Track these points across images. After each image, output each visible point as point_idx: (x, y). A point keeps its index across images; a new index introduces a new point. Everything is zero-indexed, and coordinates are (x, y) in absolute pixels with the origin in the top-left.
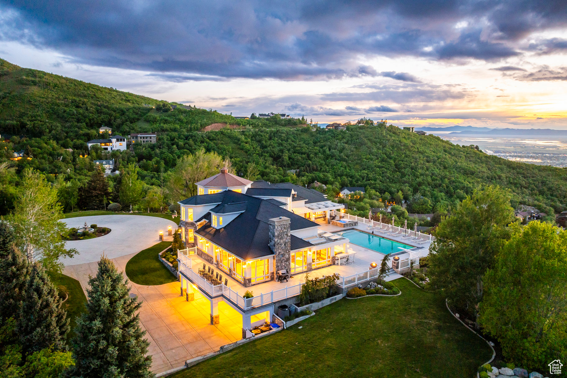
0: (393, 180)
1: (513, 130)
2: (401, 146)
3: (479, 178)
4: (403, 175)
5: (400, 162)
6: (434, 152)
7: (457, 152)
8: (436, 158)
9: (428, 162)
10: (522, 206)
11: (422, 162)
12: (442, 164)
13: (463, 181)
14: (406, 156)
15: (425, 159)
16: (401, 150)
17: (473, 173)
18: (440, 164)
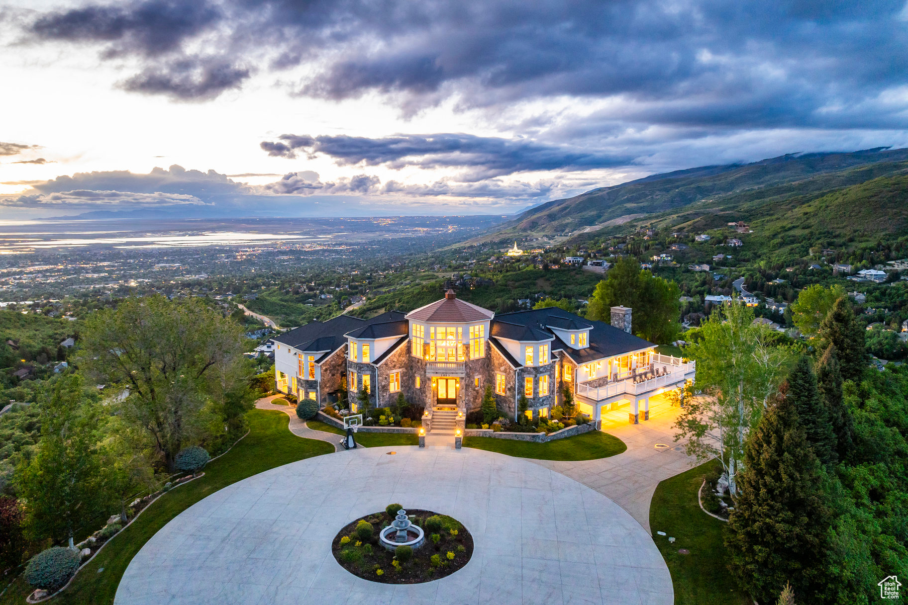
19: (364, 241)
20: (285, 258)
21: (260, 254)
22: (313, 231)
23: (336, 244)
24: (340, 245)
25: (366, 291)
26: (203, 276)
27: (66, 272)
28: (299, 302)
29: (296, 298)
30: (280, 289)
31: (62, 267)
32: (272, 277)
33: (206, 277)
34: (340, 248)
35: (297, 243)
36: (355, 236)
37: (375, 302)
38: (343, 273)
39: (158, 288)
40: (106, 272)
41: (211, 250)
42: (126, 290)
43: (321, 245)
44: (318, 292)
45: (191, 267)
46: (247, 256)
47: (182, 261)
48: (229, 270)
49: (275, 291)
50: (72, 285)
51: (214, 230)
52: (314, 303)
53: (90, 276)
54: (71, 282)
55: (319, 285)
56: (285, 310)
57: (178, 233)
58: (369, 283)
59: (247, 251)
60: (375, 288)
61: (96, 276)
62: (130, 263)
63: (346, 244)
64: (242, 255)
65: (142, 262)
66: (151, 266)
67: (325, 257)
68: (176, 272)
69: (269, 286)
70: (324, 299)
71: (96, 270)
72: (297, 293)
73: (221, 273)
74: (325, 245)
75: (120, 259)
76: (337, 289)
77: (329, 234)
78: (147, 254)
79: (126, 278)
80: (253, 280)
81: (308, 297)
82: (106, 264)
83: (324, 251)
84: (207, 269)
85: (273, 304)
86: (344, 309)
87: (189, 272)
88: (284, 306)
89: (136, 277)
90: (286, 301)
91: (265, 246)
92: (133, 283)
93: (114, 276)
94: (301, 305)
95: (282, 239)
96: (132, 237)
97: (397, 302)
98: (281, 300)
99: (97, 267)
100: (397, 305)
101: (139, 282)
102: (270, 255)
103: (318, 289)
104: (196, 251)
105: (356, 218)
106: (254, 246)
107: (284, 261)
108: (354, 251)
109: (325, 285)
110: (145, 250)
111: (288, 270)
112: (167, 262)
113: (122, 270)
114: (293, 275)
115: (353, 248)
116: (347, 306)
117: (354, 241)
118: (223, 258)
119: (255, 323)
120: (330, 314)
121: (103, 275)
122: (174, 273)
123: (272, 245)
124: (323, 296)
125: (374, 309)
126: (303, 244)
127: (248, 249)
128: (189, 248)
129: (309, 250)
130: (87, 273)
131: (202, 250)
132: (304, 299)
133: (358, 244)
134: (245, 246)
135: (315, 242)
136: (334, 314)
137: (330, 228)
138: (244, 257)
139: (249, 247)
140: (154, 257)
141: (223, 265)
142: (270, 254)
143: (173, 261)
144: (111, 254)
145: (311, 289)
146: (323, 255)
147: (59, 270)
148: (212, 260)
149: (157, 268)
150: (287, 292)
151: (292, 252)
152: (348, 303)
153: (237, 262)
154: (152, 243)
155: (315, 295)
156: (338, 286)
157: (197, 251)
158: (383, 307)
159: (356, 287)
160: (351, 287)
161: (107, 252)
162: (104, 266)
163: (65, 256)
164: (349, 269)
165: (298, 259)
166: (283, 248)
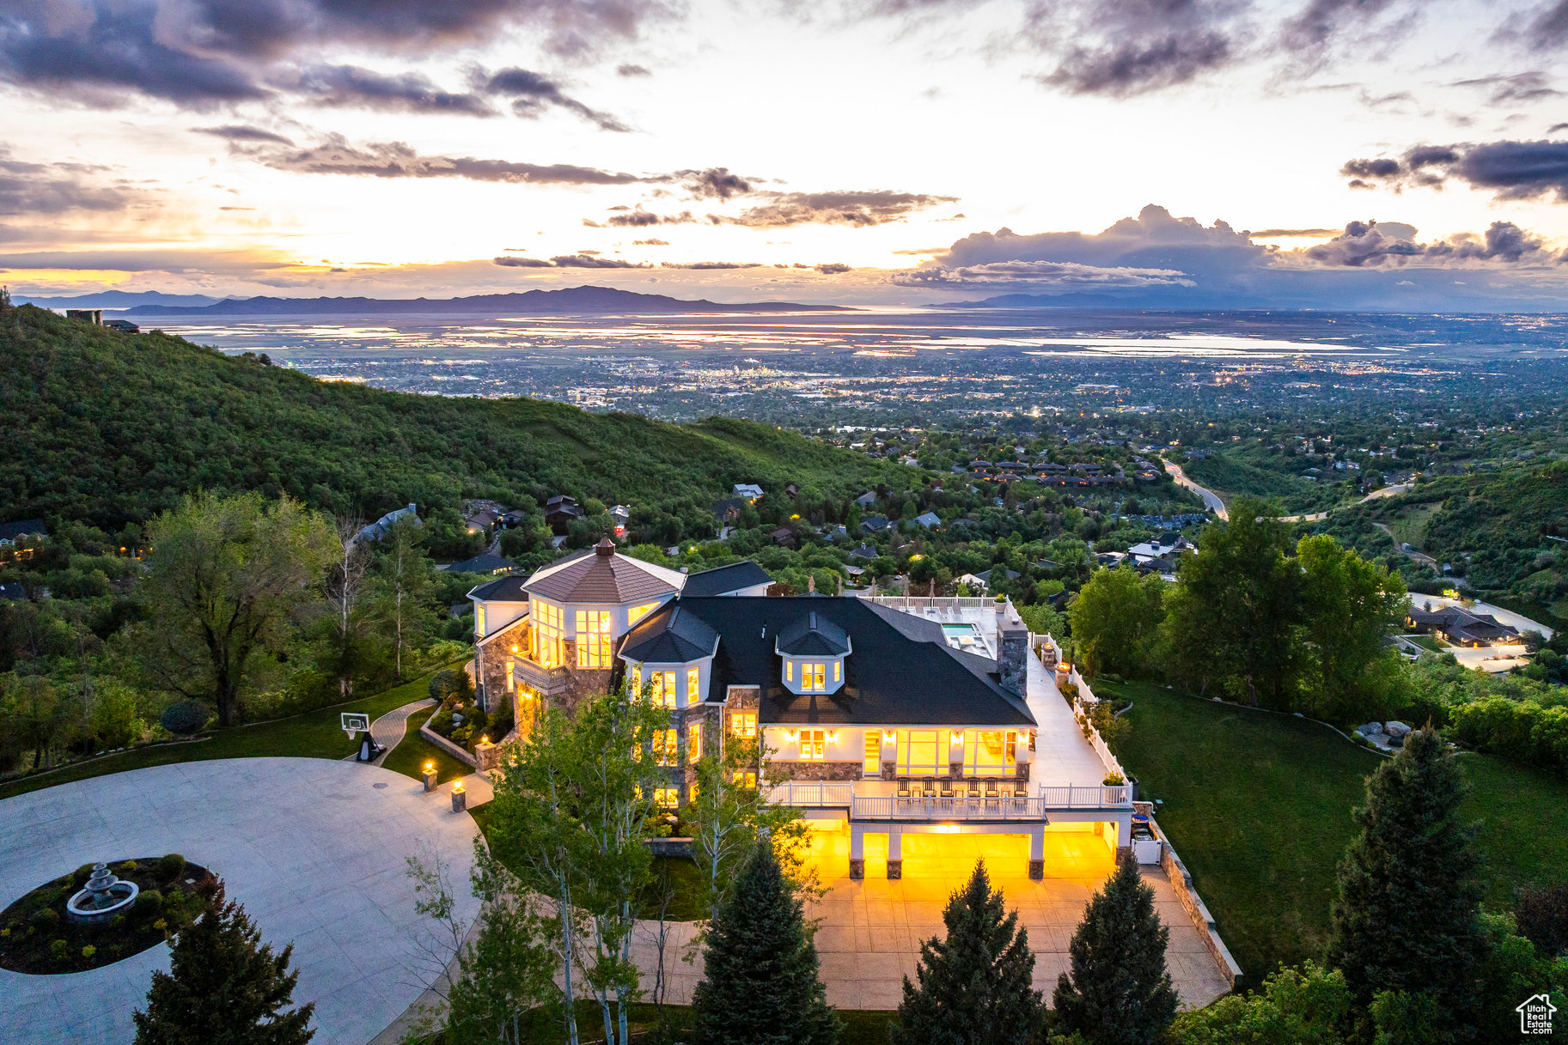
0: (119, 483)
1: (275, 301)
2: (97, 373)
3: (346, 445)
4: (146, 464)
5: (115, 424)
6: (198, 384)
7: (254, 379)
8: (215, 402)
9: (197, 414)
10: (467, 501)
11: (182, 417)
12: (237, 417)
13: (310, 458)
14: (126, 404)
15: (182, 406)
16: (100, 384)
17: (325, 435)
18: (231, 416)
19: (1472, 362)
20: (1304, 385)
21: (1258, 377)
22: (1369, 338)
23: (1412, 365)
24: (1421, 366)
25: (1428, 463)
26: (1145, 410)
27: (949, 387)
28: (1292, 470)
29: (1288, 463)
30: (1263, 444)
31: (945, 379)
32: (1262, 420)
33: (1152, 410)
34: (1420, 373)
35: (1334, 359)
36: (1457, 350)
37: (1431, 488)
38: (1405, 422)
39: (1067, 424)
40: (1003, 391)
41: (1174, 365)
42: (1022, 423)
43: (1379, 364)
44: (1333, 455)
45: (1133, 392)
46: (1234, 378)
47: (1122, 382)
48: (1194, 402)
49: (1253, 447)
50: (951, 407)
51: (1186, 330)
52: (1319, 476)
53: (978, 395)
54: (950, 403)
55: (1339, 442)
56: (1254, 484)
57: (1126, 333)
58: (1442, 448)
59: (1235, 370)
60: (1452, 459)
61: (987, 396)
62: (1041, 379)
63: (1433, 366)
64: (1224, 377)
65: (1060, 379)
66: (1072, 385)
67: (1382, 388)
68: (1109, 399)
69: (1246, 436)
70: (1341, 471)
71: (989, 388)
72: (1291, 453)
73: (1178, 406)
74: (1388, 366)
75: (1029, 371)
76: (1372, 454)
77: (1401, 344)
78: (1071, 366)
79: (1027, 403)
80: (1225, 422)
81: (1310, 463)
82: (1006, 378)
83: (1383, 377)
84: (1158, 396)
85: (1236, 470)
86: (1365, 494)
87: (1128, 401)
88: (1256, 475)
89: (1042, 402)
90: (1267, 466)
91: (1270, 361)
92: (1036, 413)
93: (1013, 399)
94: (1292, 477)
95: (1305, 351)
96: (1053, 337)
97: (1472, 493)
98: (1258, 465)
99: (993, 382)
100: (1471, 499)
101: (1045, 411)
102: (1275, 378)
103: (1333, 451)
104: (1149, 365)
105: (1465, 316)
106: (1249, 362)
107: (1299, 391)
108: (1446, 381)
109: (1350, 444)
110: (1069, 359)
111: (1301, 409)
112: (1098, 380)
113: (1026, 389)
114: (1303, 418)
115: (1445, 375)
116: (1374, 489)
117: (1453, 360)
118: (1192, 380)
119: (1184, 501)
120: (1335, 500)
121: (997, 395)
122: (1103, 400)
123: (1283, 362)
124: (1339, 465)
125: (1421, 501)
126: (1345, 360)
127: (1237, 366)
128: (1139, 360)
129: (1354, 373)
130: (977, 391)
131: (1160, 363)
132: (1302, 466)
133: (1459, 367)
134: (1234, 361)
135: (1368, 359)
136: (1343, 502)
137: (1406, 333)
138: (1228, 380)
139: (1242, 361)
140: (1079, 371)
141: (1189, 392)
142: (1276, 376)
143: (1107, 381)
144: (1018, 362)
145: (1320, 448)
146: (1378, 384)
147: (940, 384)
148: (1171, 381)
149: (1079, 389)
150: (1275, 451)
151: (1318, 376)
152: (1375, 483)
153: (1216, 389)
154: (1082, 348)
155: (1324, 461)
156: (1376, 448)
157: (1152, 365)
158: (1441, 499)
159: (1412, 454)
160: (1400, 453)
161: (1011, 359)
162: (1003, 382)
163: (953, 363)
164: (1419, 415)
165: (1327, 390)
166: (1305, 367)
